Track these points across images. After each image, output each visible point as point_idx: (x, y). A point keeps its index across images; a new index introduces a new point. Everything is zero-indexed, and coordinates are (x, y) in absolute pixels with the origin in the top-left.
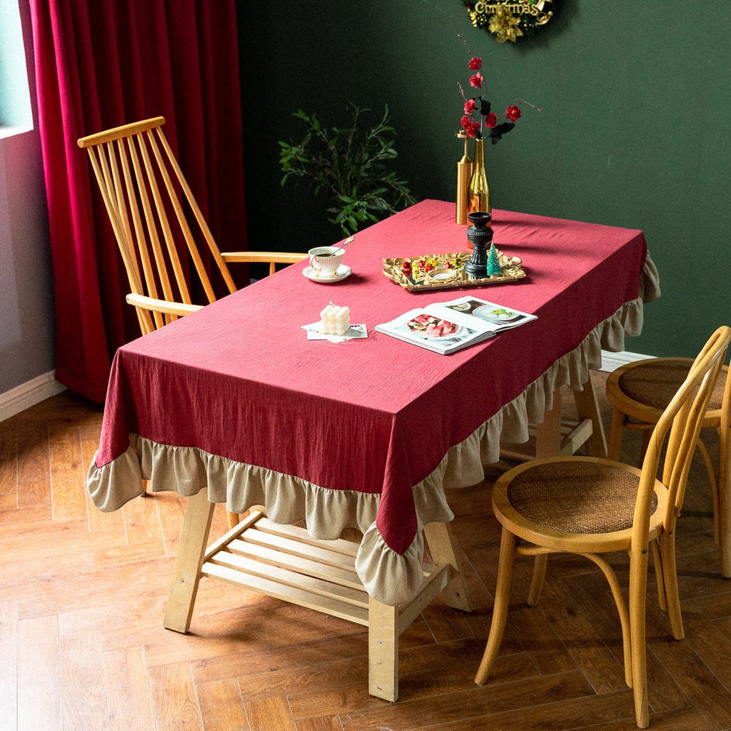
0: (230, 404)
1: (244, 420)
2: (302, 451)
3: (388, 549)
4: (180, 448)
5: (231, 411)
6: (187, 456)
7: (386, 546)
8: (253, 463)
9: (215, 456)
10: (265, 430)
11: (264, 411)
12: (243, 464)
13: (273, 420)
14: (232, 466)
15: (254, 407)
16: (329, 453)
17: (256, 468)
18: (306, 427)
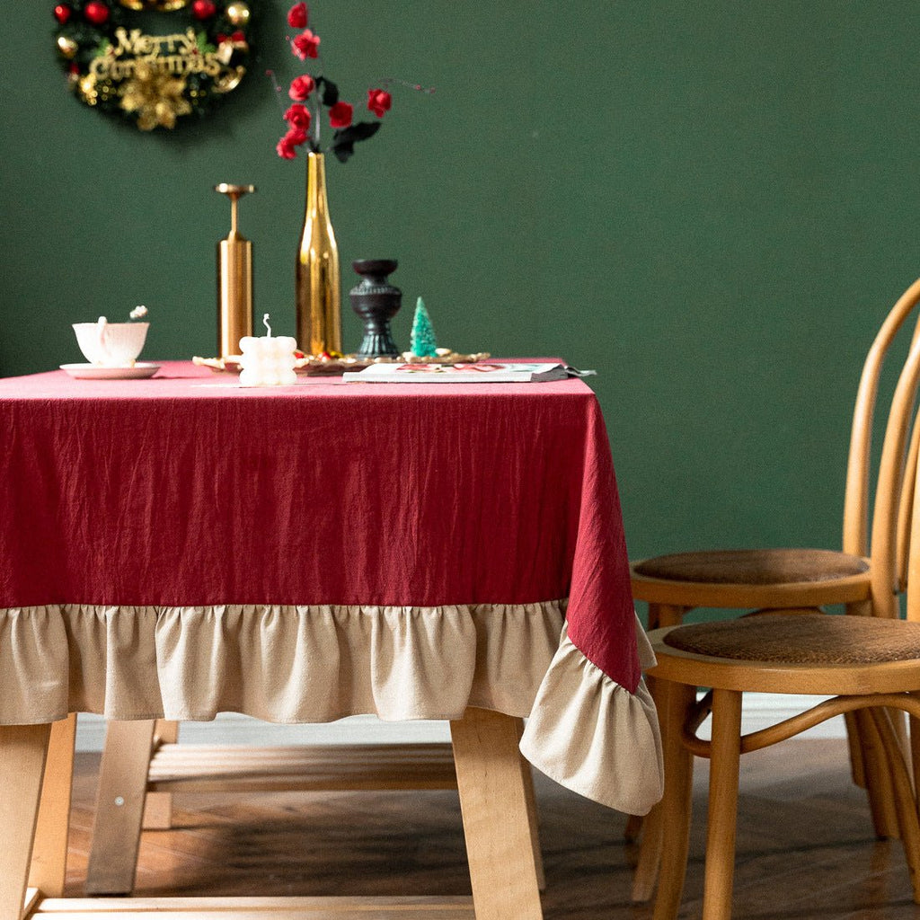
0: (173, 468)
1: (209, 497)
2: (361, 536)
3: (614, 684)
4: (26, 610)
5: (173, 486)
6: (44, 628)
7: (608, 679)
8: (229, 600)
9: (124, 610)
10: (266, 510)
11: (266, 466)
12: (200, 610)
13: (285, 481)
14: (169, 622)
15: (237, 462)
16: (432, 520)
17: (235, 610)
18: (374, 478)
